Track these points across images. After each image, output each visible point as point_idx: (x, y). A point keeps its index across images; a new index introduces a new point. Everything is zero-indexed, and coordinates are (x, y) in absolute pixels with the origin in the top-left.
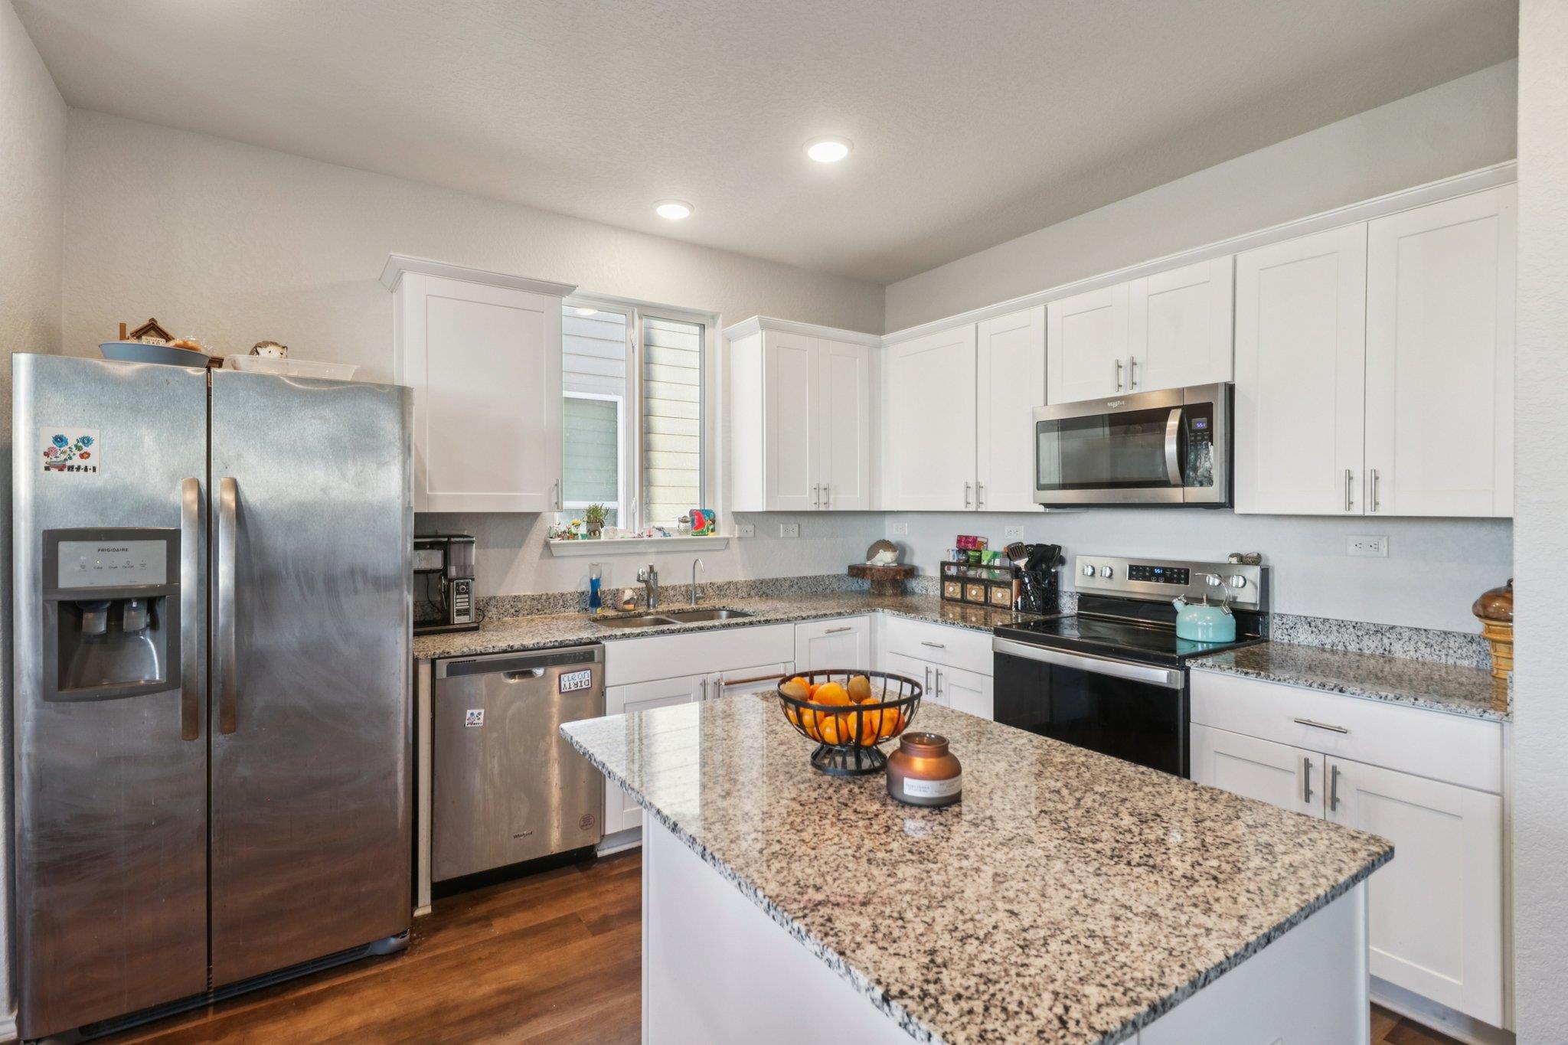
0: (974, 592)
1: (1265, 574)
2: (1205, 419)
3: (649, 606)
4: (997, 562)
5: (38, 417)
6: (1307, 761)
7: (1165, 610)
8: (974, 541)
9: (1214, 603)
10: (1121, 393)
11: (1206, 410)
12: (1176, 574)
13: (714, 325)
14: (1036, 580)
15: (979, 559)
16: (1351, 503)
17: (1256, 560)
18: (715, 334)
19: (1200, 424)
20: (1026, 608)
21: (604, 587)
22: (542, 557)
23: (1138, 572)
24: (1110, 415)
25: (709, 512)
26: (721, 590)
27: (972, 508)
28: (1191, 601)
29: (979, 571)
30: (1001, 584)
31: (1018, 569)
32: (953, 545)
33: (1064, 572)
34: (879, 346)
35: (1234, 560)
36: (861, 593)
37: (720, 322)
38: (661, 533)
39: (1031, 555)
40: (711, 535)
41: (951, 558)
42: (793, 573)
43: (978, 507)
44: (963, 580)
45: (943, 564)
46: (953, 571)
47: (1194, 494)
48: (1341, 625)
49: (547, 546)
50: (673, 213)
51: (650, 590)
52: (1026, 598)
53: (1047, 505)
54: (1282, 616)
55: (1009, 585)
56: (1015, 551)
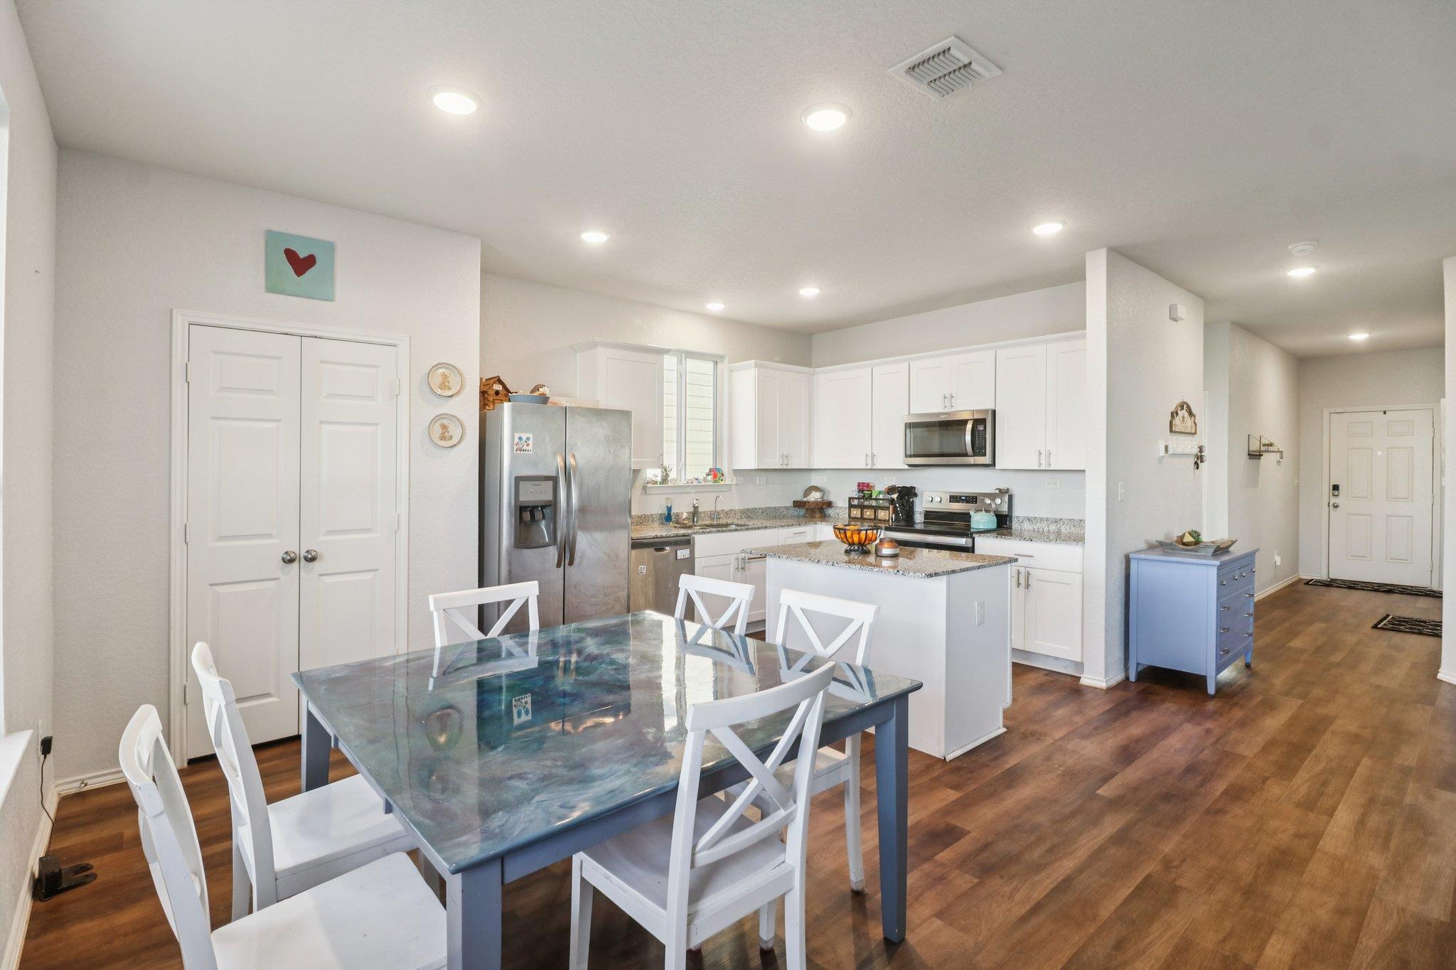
0: (868, 513)
1: (1011, 497)
2: (983, 426)
3: (693, 522)
4: (881, 496)
5: (514, 429)
6: (1018, 570)
7: (966, 517)
8: (868, 485)
9: (987, 511)
10: (946, 411)
11: (983, 421)
12: (972, 499)
13: (722, 361)
14: (903, 505)
15: (871, 495)
16: (1050, 464)
17: (1007, 491)
18: (724, 367)
19: (981, 428)
20: (897, 519)
21: (674, 511)
22: (641, 494)
23: (954, 499)
24: (940, 422)
25: (719, 470)
26: (727, 513)
27: (869, 467)
28: (977, 511)
29: (871, 502)
30: (883, 508)
31: (893, 500)
32: (855, 488)
33: (917, 501)
34: (813, 374)
35: (997, 491)
36: (798, 517)
37: (726, 360)
38: (697, 481)
39: (899, 492)
40: (722, 483)
41: (855, 495)
42: (763, 505)
43: (872, 466)
44: (862, 507)
45: (850, 499)
46: (856, 502)
47: (980, 460)
48: (1042, 520)
49: (644, 488)
50: (716, 306)
51: (695, 512)
52: (897, 515)
53: (910, 465)
54: (1017, 517)
55: (888, 508)
56: (891, 490)
